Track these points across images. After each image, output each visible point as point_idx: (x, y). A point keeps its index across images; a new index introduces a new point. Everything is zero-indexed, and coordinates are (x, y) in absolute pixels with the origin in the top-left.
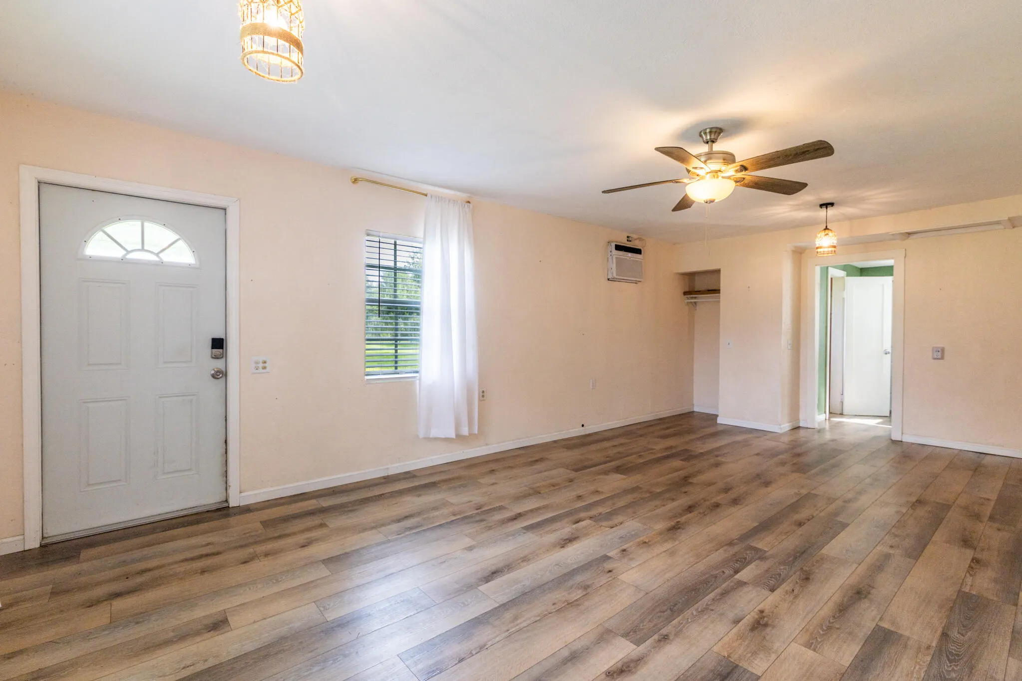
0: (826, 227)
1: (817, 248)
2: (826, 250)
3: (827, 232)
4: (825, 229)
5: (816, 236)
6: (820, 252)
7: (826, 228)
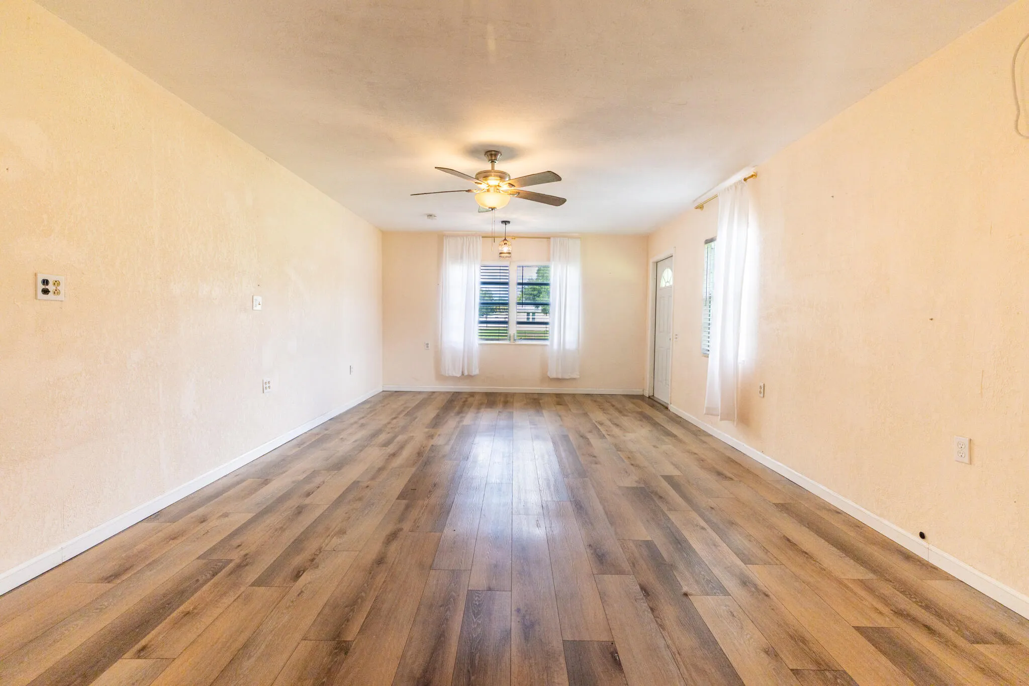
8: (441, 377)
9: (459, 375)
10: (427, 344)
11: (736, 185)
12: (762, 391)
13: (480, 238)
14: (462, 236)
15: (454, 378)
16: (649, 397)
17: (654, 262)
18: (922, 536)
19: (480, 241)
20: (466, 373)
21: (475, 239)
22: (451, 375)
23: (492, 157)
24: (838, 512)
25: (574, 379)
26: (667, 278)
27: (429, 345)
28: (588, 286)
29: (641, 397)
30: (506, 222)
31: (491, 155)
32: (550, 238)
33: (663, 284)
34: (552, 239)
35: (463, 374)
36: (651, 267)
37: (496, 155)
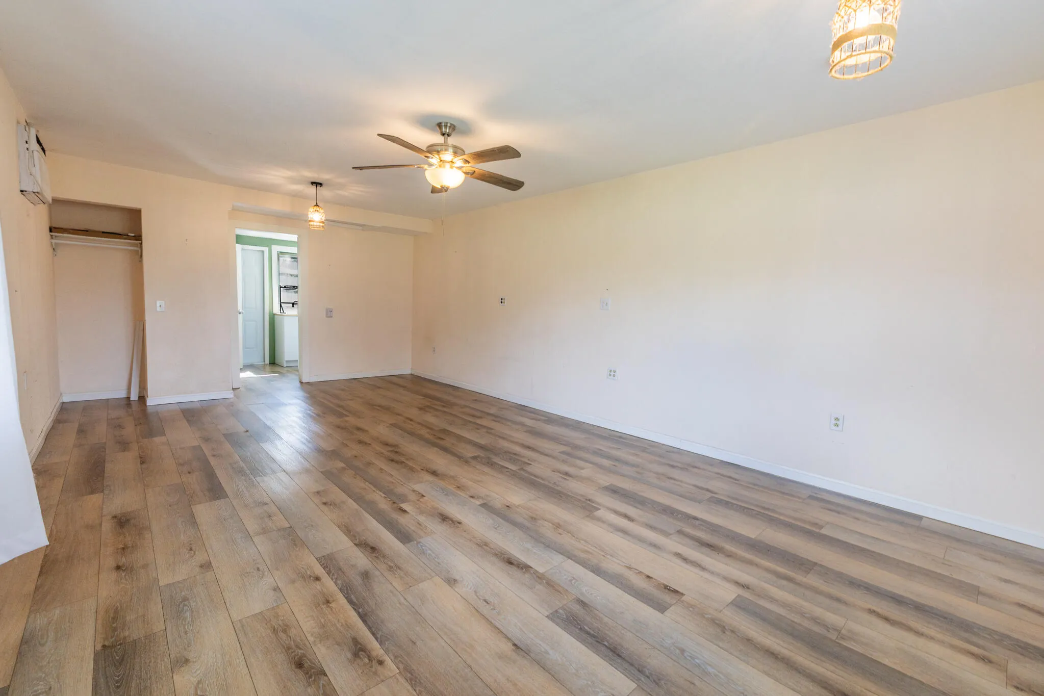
0: (317, 203)
1: (310, 221)
2: (315, 224)
3: (316, 208)
4: (315, 206)
5: (308, 211)
6: (313, 225)
7: (317, 205)
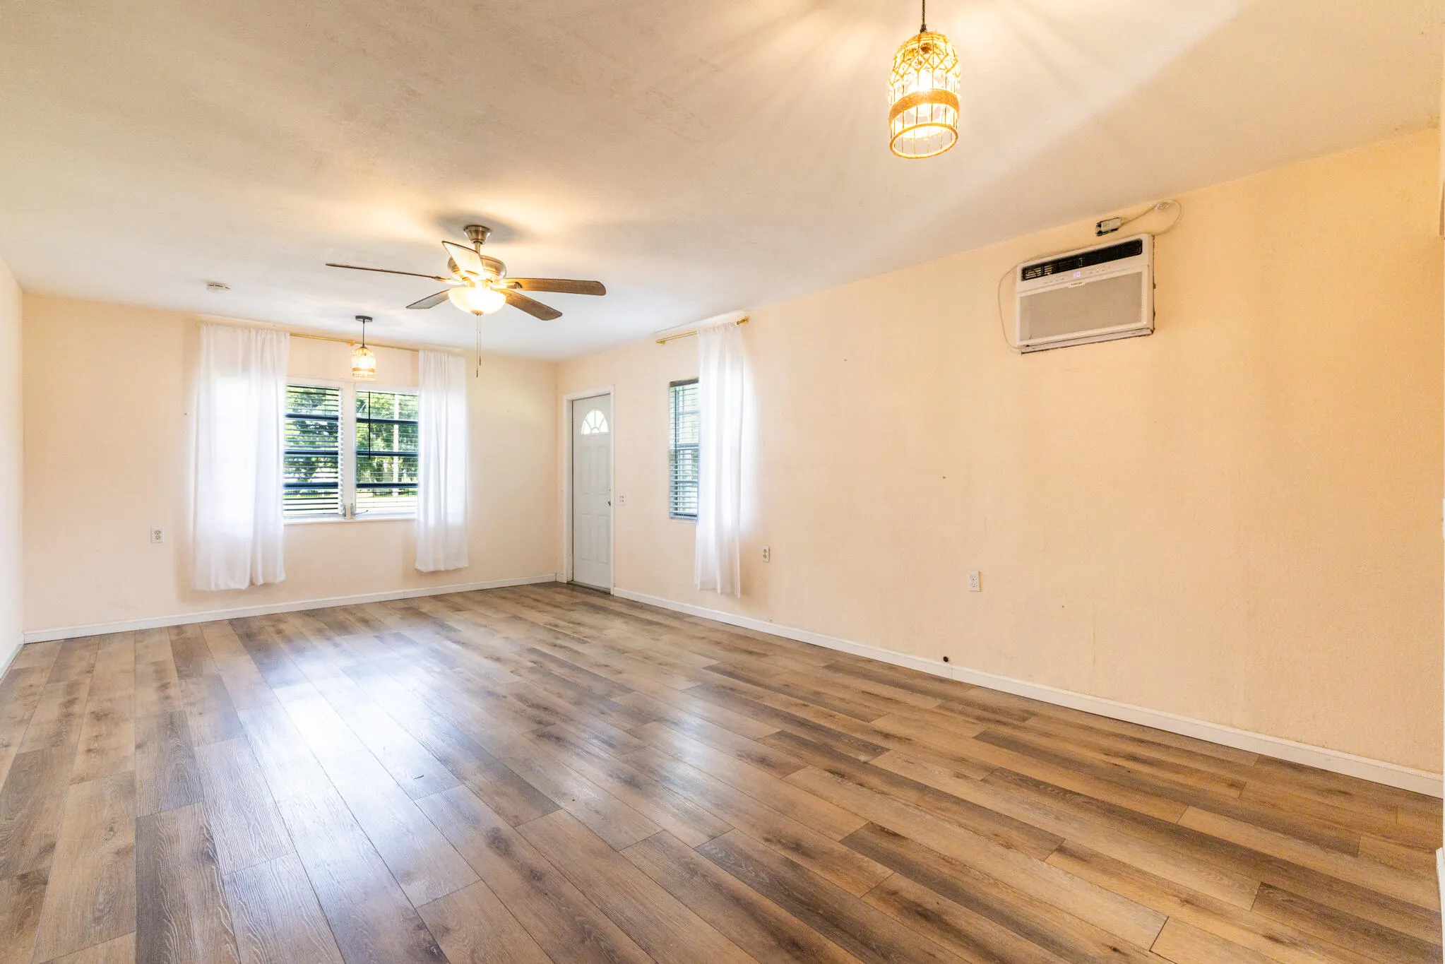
8: (191, 592)
9: (244, 585)
10: (158, 532)
11: (726, 327)
12: (767, 554)
13: (285, 336)
14: (247, 328)
15: (235, 594)
16: (568, 583)
17: (568, 401)
18: (946, 659)
19: (286, 341)
20: (260, 581)
21: (275, 336)
22: (223, 587)
23: (477, 235)
24: (870, 661)
25: (458, 570)
26: (594, 422)
27: (163, 535)
28: (478, 426)
29: (554, 585)
30: (364, 319)
31: (477, 232)
32: (417, 351)
33: (586, 430)
34: (421, 353)
35: (252, 583)
36: (565, 407)
37: (483, 233)
